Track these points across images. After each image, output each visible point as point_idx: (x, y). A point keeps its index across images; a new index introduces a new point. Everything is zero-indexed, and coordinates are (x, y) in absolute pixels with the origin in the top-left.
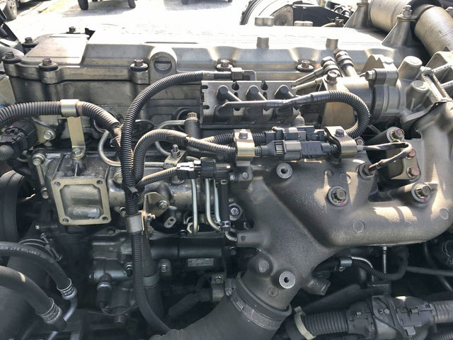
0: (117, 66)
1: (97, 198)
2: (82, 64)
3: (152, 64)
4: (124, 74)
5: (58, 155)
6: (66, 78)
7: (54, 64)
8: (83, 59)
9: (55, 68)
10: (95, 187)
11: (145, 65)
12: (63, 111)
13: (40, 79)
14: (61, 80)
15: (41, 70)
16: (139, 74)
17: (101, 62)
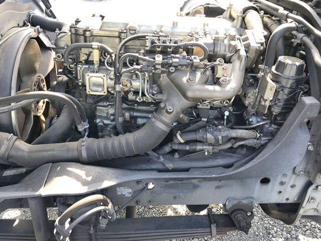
0: (114, 31)
1: (102, 83)
2: (100, 29)
3: (128, 31)
4: (117, 34)
5: (87, 66)
6: (94, 35)
7: (90, 29)
8: (101, 27)
9: (90, 31)
10: (102, 78)
11: (125, 31)
12: (93, 47)
13: (84, 35)
14: (92, 35)
15: (85, 31)
16: (123, 34)
17: (108, 29)
